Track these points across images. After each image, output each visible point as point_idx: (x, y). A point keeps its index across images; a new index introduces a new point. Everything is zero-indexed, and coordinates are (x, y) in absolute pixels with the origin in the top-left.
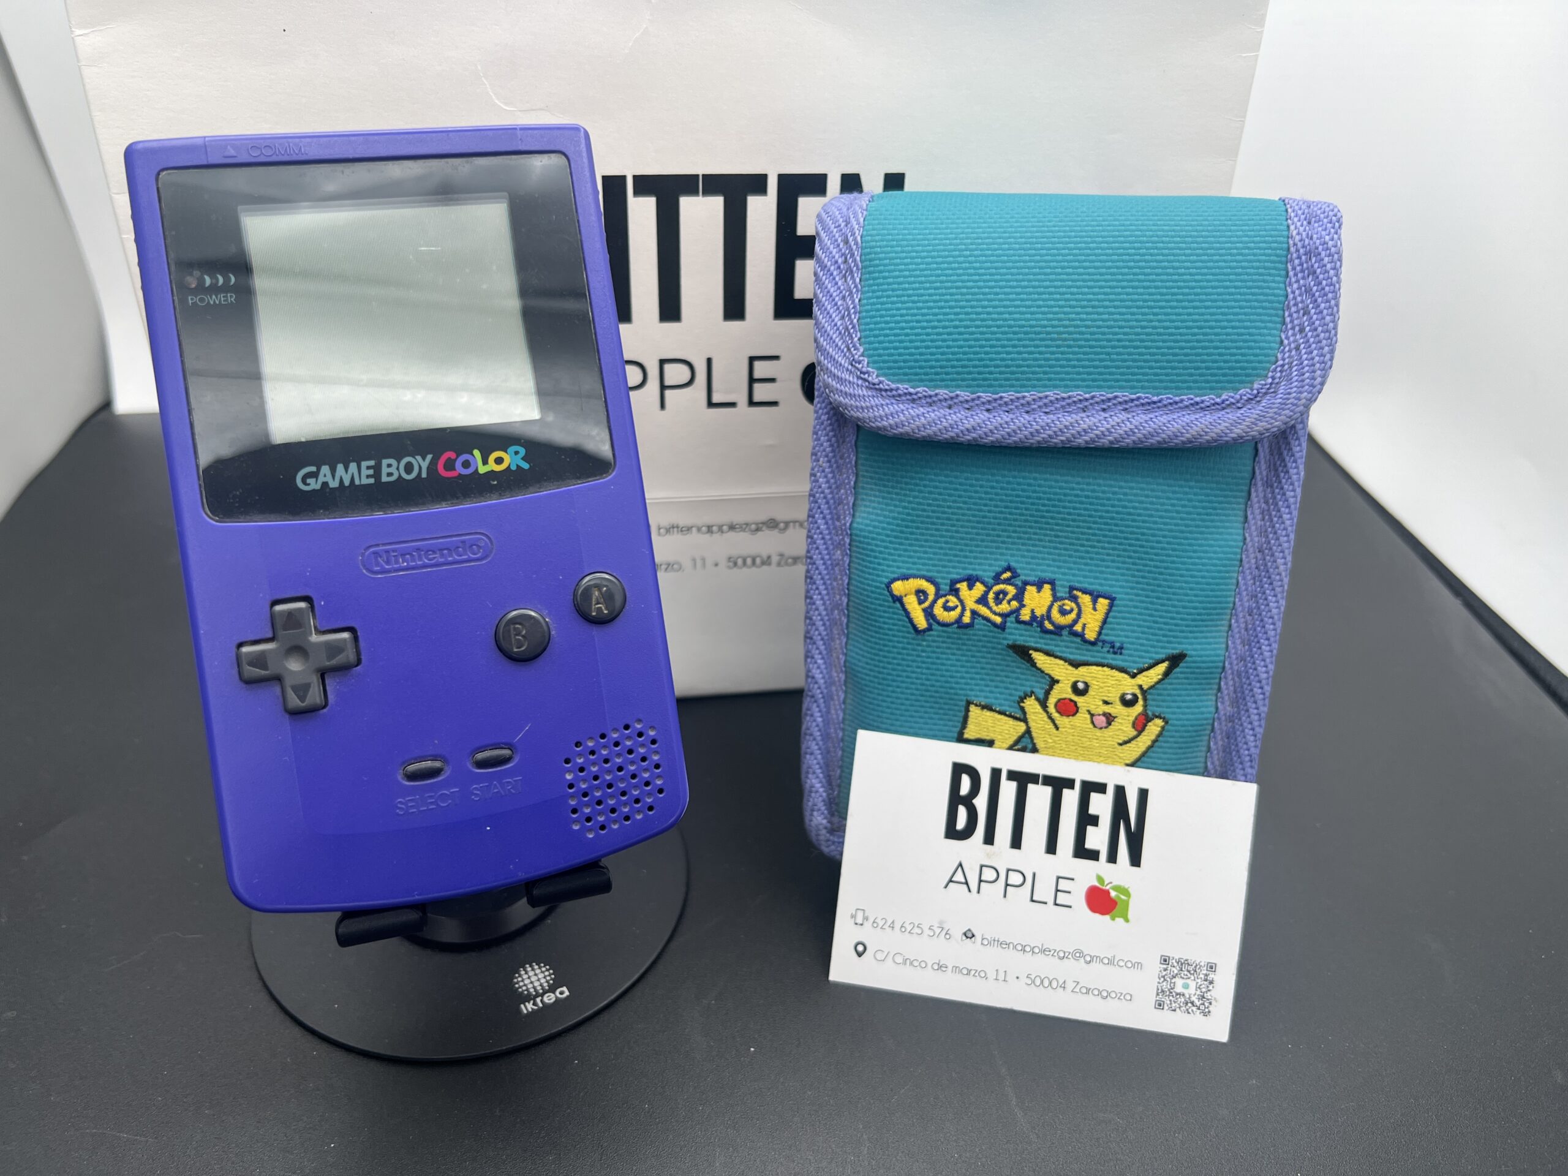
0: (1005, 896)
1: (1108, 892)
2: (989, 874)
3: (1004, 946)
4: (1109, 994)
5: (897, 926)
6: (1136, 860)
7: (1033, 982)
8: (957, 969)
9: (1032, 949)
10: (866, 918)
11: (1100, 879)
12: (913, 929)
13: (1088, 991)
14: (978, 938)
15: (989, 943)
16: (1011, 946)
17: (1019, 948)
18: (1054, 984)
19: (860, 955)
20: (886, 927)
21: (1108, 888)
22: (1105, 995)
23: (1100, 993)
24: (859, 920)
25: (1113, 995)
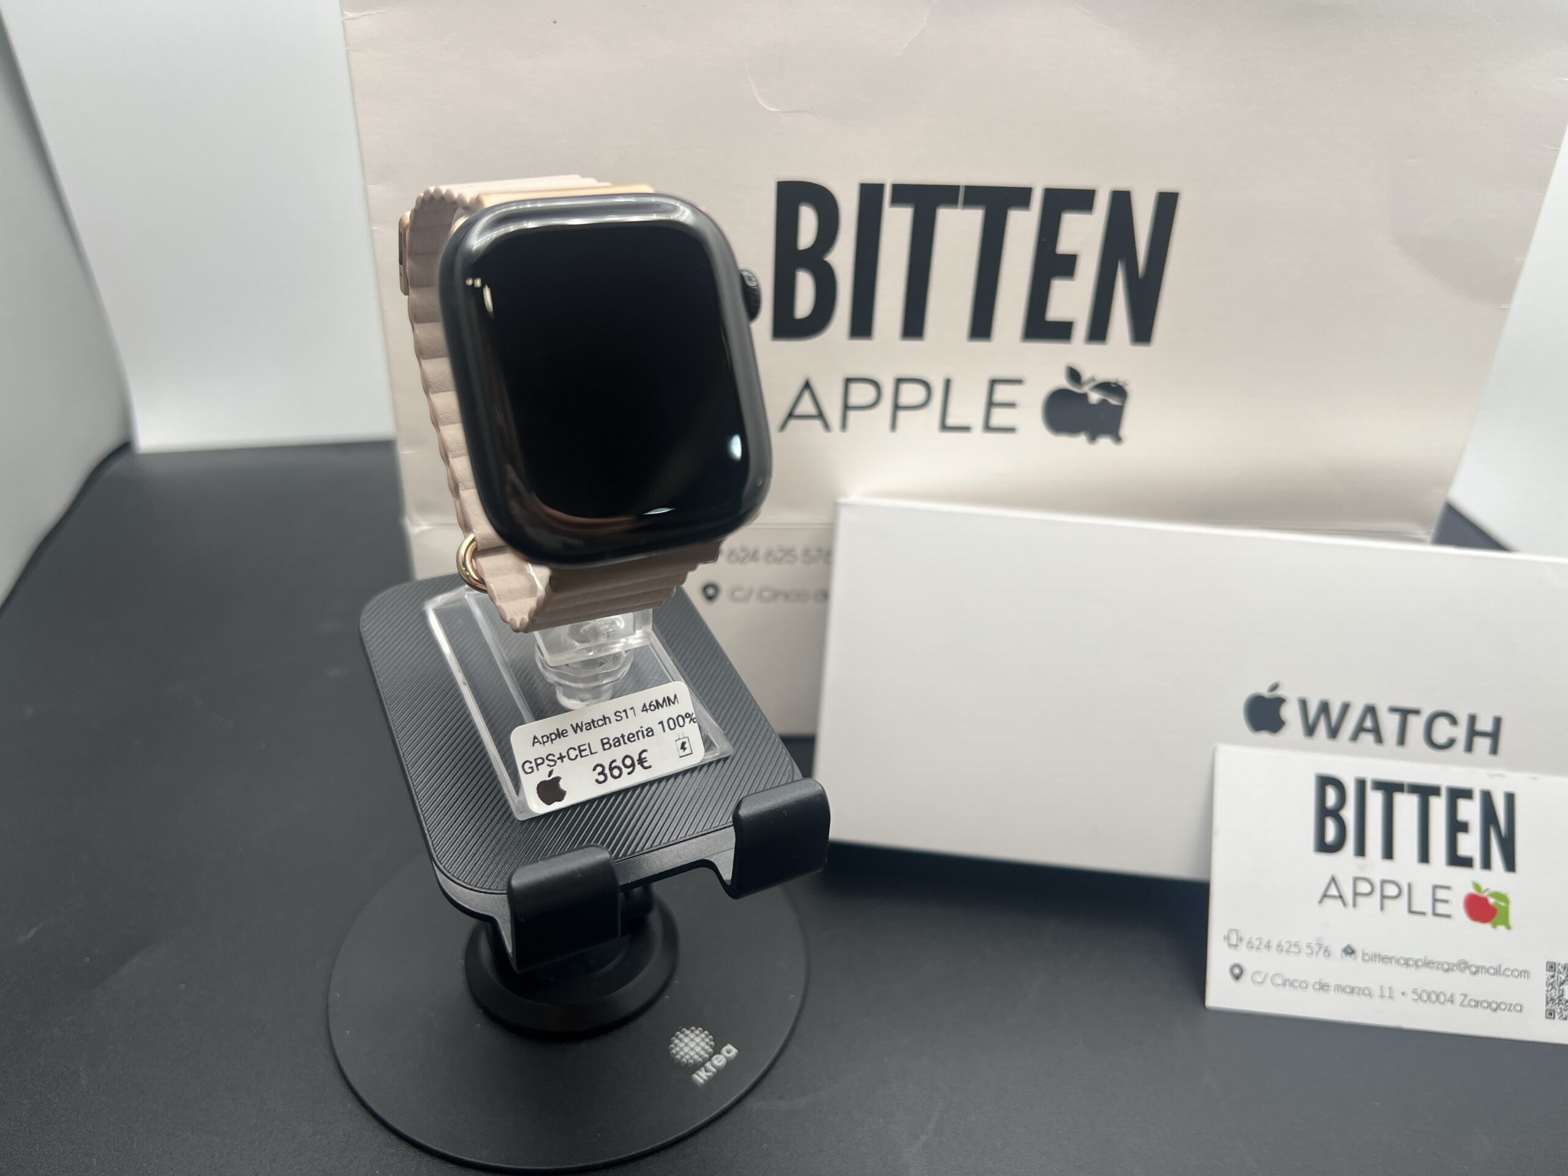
0: (1382, 908)
1: (1485, 900)
2: (1364, 888)
3: (1386, 960)
4: (1499, 1005)
5: (1274, 944)
6: (1510, 864)
7: (1420, 997)
8: (1340, 989)
9: (1416, 962)
10: (1240, 939)
11: (1477, 886)
12: (1291, 948)
13: (1478, 1004)
14: (1359, 954)
15: (1371, 959)
16: (1393, 961)
17: (1402, 962)
18: (1442, 998)
19: (1237, 977)
20: (1262, 947)
21: (1485, 895)
22: (1495, 1007)
23: (1490, 1005)
24: (1234, 941)
25: (1503, 1007)
